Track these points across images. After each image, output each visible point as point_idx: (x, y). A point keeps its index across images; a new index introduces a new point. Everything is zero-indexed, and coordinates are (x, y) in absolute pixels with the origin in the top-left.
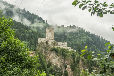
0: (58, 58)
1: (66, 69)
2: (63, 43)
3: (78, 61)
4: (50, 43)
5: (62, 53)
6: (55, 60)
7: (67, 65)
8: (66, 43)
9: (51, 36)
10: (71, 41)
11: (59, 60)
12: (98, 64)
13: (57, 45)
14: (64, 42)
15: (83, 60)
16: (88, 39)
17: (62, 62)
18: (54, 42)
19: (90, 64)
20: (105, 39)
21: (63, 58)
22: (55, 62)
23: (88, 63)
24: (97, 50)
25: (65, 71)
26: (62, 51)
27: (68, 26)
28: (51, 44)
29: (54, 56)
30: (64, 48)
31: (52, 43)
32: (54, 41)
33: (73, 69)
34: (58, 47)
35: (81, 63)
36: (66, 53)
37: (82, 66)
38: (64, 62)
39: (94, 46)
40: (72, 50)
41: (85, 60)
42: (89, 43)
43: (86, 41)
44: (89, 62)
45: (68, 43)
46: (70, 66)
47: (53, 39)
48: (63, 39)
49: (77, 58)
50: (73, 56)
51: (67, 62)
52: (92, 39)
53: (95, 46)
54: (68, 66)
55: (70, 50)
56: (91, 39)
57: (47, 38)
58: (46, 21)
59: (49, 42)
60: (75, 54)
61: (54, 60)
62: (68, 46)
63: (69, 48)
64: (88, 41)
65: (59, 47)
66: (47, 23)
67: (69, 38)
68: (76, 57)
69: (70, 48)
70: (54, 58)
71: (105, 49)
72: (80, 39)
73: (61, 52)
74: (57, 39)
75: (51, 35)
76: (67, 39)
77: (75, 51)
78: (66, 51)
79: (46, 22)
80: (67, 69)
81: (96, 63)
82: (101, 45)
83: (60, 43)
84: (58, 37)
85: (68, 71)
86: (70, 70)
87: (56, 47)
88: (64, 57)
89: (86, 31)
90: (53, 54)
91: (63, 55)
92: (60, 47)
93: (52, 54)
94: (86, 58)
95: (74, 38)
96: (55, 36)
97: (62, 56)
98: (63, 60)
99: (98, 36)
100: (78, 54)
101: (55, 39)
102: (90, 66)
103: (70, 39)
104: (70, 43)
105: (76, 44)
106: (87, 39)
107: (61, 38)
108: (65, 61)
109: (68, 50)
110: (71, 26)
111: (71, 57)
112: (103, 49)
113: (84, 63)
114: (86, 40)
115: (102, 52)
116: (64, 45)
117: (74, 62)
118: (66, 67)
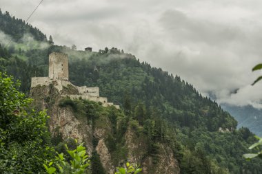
0: (78, 123)
1: (95, 147)
2: (90, 89)
3: (124, 130)
4: (60, 88)
5: (87, 112)
6: (70, 128)
7: (98, 139)
8: (97, 89)
9: (62, 72)
10: (108, 84)
11: (79, 127)
12: (168, 136)
13: (76, 92)
14: (91, 86)
15: (134, 128)
16: (147, 80)
17: (88, 133)
18: (68, 85)
19: (150, 136)
20: (183, 81)
21: (88, 124)
22: (70, 133)
23: (146, 134)
24: (166, 105)
25: (92, 153)
26: (88, 107)
27: (100, 50)
28: (62, 91)
29: (69, 119)
30: (91, 99)
31: (64, 87)
32: (69, 83)
33: (112, 148)
34: (78, 96)
35: (129, 135)
36: (97, 112)
37: (133, 142)
38: (90, 132)
39: (160, 97)
40: (111, 104)
41: (140, 127)
42: (148, 90)
43: (142, 85)
44: (149, 132)
45: (101, 89)
46: (105, 141)
47: (65, 78)
48: (88, 79)
49: (122, 123)
50: (113, 118)
51: (98, 132)
52: (155, 80)
53: (163, 97)
54: (101, 141)
55: (105, 105)
56: (152, 80)
57: (51, 76)
58: (51, 37)
59: (57, 85)
60: (116, 114)
61: (68, 128)
62: (101, 95)
63: (102, 100)
64: (145, 84)
65: (80, 98)
66: (51, 42)
67: (102, 77)
68: (119, 120)
69: (106, 99)
70: (68, 123)
71: (183, 103)
72: (128, 79)
73: (84, 109)
74: (74, 79)
75: (60, 69)
76: (99, 80)
77: (117, 107)
78: (97, 107)
79: (48, 39)
80: (97, 149)
81: (163, 134)
82: (174, 94)
83: (82, 89)
84: (78, 76)
85: (101, 152)
86: (105, 150)
87: (72, 97)
88: (91, 121)
89: (141, 62)
90: (66, 115)
91: (89, 117)
92: (83, 97)
93: (64, 115)
94: (141, 124)
95: (113, 77)
96: (69, 74)
97: (86, 119)
98: (89, 128)
99: (169, 74)
100: (123, 114)
101: (70, 79)
102: (151, 142)
103: (105, 79)
104: (105, 89)
105: (119, 91)
106: (143, 80)
107: (85, 77)
108: (93, 128)
109: (100, 103)
110: (107, 49)
111: (108, 121)
112: (180, 103)
113: (137, 134)
114: (141, 82)
115: (178, 109)
116: (91, 94)
117: (115, 133)
118: (97, 145)
